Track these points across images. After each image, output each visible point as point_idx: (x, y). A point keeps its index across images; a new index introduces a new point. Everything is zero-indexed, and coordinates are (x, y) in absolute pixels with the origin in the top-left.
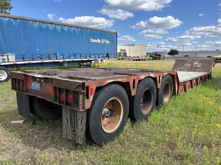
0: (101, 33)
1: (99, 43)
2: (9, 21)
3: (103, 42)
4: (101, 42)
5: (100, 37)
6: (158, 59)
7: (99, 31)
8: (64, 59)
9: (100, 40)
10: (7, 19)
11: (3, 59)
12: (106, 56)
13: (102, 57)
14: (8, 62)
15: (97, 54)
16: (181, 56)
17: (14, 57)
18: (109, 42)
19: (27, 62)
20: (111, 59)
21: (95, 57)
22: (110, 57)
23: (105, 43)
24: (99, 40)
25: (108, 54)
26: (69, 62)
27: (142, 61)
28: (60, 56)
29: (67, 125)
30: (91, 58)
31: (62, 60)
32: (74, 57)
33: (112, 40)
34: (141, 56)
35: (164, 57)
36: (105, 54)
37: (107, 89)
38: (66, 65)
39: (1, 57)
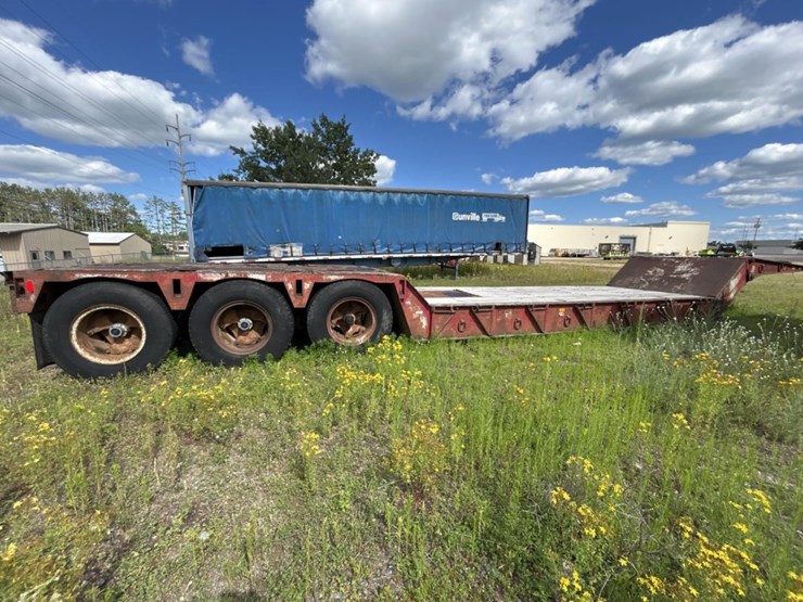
1: (474, 221)
2: (296, 193)
3: (485, 219)
8: (389, 253)
9: (479, 214)
10: (293, 191)
11: (286, 252)
12: (494, 248)
14: (292, 256)
15: (469, 244)
17: (301, 248)
18: (503, 218)
19: (321, 258)
21: (463, 250)
23: (490, 220)
24: (474, 214)
25: (498, 245)
26: (404, 260)
28: (382, 248)
30: (451, 252)
31: (386, 256)
32: (412, 250)
33: (513, 214)
36: (491, 243)
37: (83, 288)
38: (396, 264)
39: (282, 250)
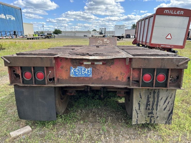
0: (4, 8)
1: (4, 19)
3: (8, 18)
4: (6, 18)
5: (4, 11)
6: (50, 38)
7: (2, 4)
9: (5, 15)
12: (14, 34)
13: (9, 35)
15: (4, 31)
16: (64, 35)
18: (14, 18)
20: (19, 37)
21: (2, 35)
22: (17, 35)
23: (10, 19)
24: (3, 15)
25: (15, 32)
27: (36, 39)
29: (139, 109)
33: (17, 17)
34: (29, 34)
35: (55, 36)
36: (12, 31)
